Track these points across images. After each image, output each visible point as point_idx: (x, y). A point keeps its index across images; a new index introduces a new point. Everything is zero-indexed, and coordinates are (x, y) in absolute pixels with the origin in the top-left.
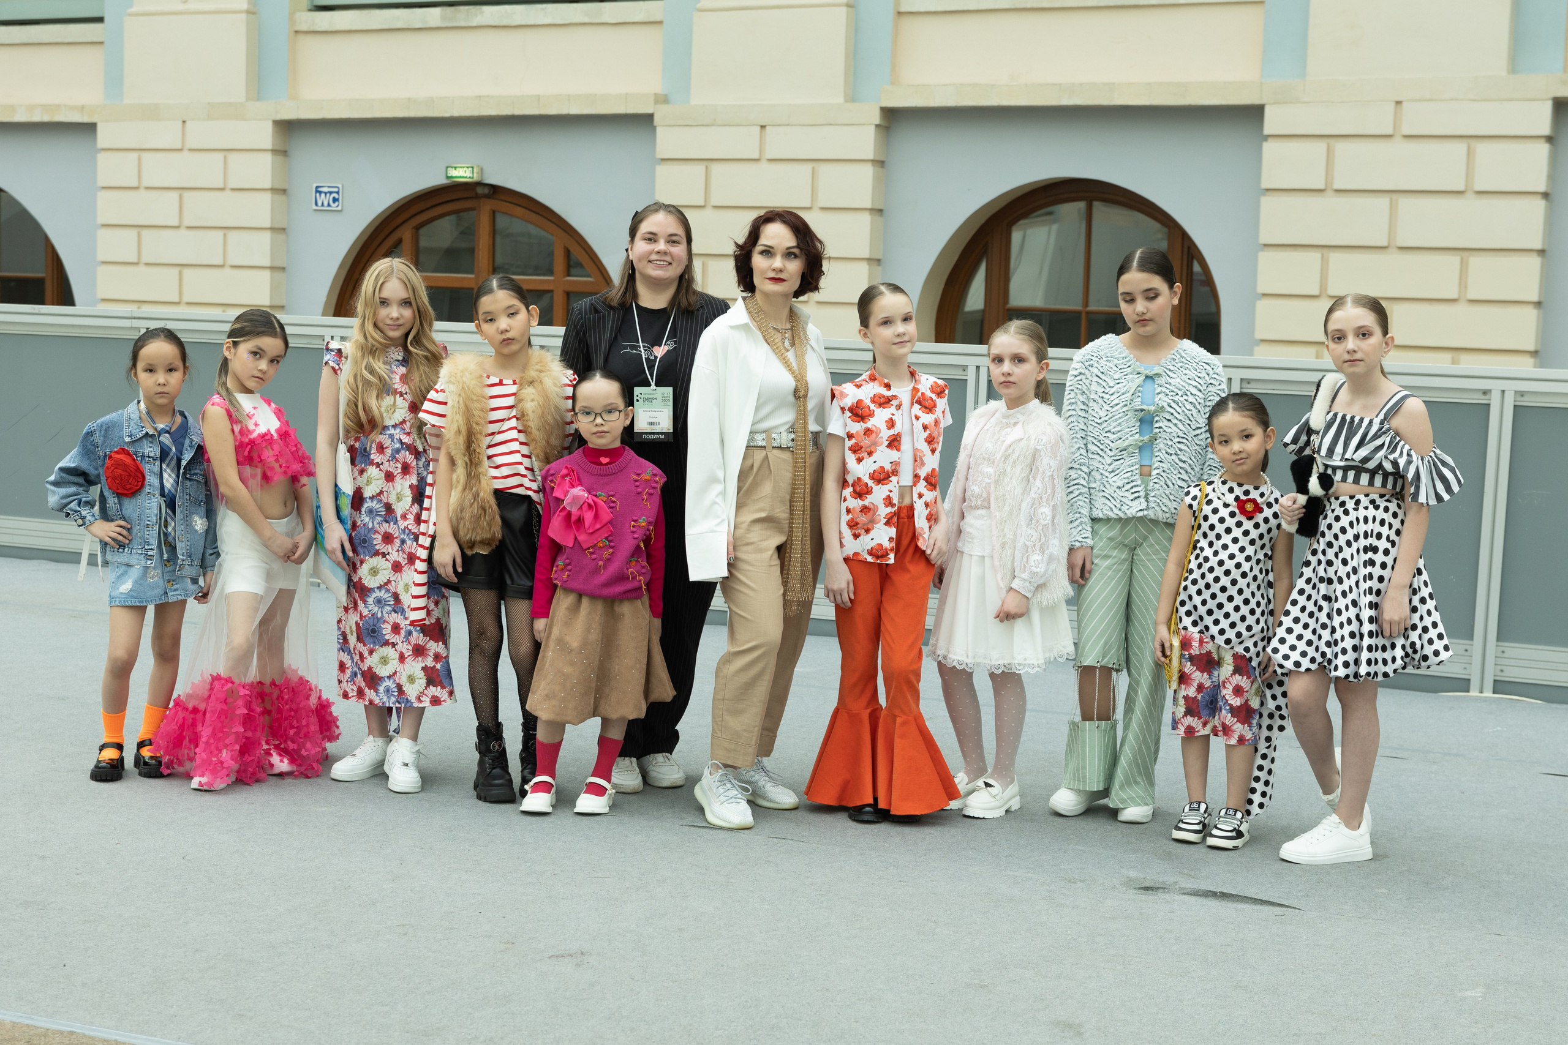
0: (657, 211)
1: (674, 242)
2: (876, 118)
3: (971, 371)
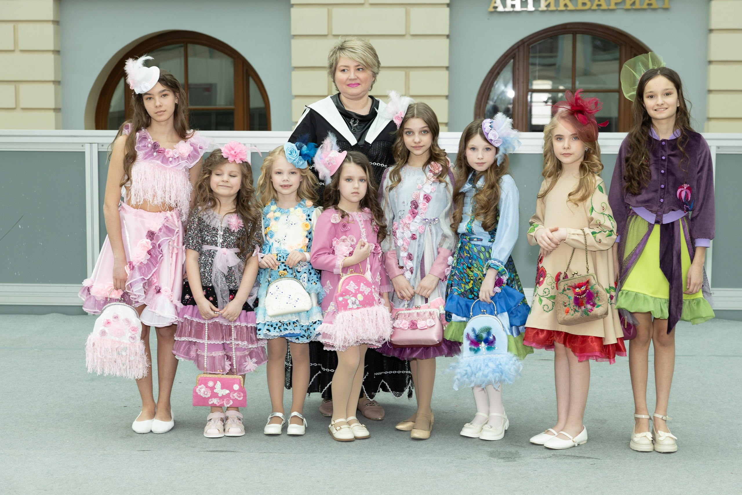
3: (88, 146)
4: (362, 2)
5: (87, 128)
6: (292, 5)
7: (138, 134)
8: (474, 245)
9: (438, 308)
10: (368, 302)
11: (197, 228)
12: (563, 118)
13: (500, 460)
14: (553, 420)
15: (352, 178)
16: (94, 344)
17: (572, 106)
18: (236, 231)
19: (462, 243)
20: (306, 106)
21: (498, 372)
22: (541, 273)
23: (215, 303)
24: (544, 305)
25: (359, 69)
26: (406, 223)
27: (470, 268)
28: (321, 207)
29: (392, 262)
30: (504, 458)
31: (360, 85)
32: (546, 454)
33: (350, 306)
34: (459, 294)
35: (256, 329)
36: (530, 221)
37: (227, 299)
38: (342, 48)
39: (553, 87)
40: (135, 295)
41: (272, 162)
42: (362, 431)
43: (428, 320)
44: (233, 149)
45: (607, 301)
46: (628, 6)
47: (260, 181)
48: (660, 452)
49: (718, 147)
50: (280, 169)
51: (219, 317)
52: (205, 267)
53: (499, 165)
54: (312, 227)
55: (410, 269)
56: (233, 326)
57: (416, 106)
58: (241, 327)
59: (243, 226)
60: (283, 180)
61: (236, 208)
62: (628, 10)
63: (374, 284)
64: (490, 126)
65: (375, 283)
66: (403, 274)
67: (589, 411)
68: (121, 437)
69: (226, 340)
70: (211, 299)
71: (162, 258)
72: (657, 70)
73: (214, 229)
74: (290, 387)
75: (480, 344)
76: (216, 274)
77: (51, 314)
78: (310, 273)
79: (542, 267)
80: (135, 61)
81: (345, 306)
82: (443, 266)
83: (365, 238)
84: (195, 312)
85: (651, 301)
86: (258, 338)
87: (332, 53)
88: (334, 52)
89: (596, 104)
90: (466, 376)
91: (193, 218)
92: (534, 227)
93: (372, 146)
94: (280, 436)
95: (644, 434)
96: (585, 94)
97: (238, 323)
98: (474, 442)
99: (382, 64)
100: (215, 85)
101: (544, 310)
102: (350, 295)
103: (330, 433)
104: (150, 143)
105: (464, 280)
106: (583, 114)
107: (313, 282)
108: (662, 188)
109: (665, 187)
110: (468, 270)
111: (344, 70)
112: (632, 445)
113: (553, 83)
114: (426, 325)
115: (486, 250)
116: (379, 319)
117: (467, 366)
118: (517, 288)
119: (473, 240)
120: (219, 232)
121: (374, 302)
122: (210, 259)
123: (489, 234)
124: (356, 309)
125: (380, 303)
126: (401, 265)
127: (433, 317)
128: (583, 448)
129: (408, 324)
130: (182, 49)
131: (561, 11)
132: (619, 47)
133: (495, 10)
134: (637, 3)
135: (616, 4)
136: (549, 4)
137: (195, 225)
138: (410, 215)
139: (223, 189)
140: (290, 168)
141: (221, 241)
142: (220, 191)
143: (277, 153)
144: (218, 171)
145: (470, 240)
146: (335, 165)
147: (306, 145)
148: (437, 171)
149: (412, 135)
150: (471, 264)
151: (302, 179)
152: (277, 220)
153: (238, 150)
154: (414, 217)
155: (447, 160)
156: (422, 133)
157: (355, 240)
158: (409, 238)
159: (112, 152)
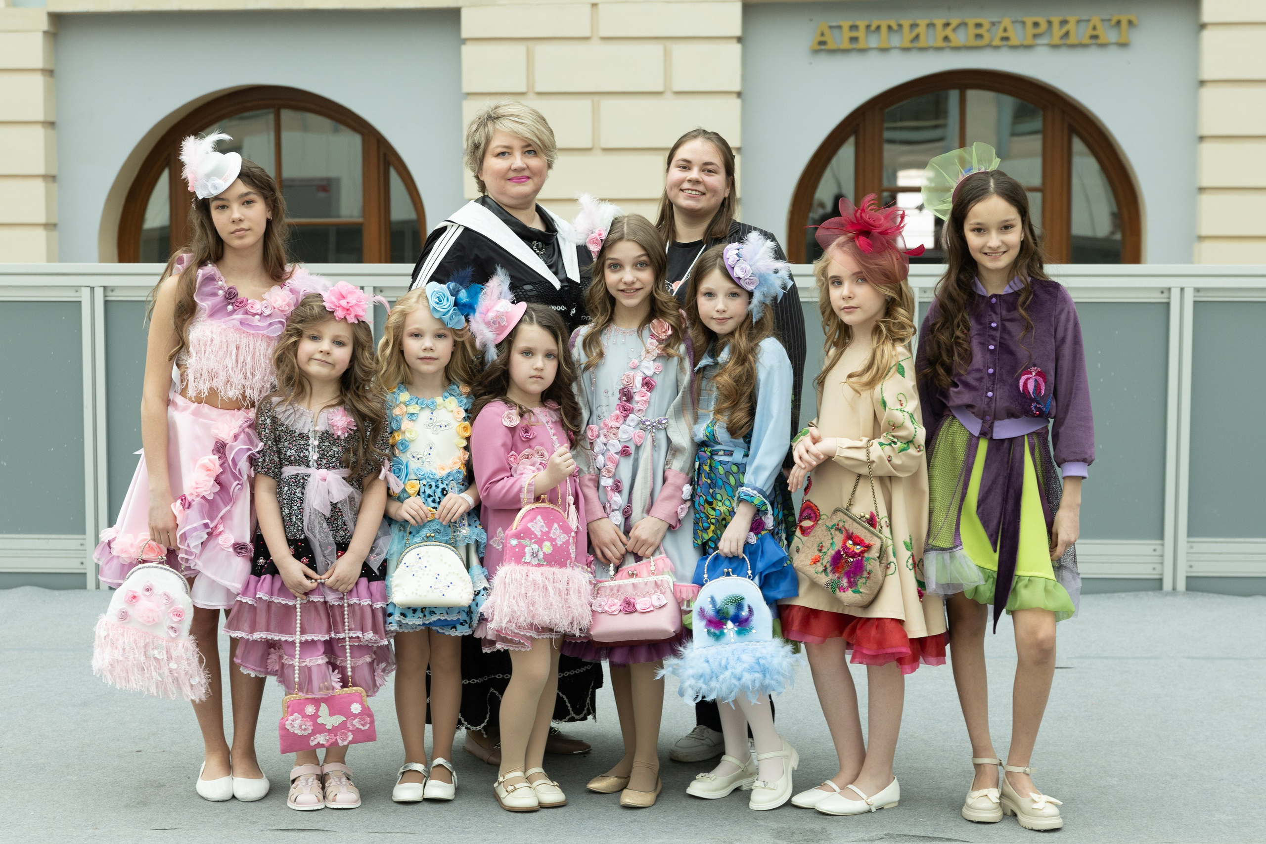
0: (695, 137)
1: (710, 171)
2: (44, 24)
3: (86, 292)
4: (587, 34)
5: (102, 260)
6: (465, 41)
7: (200, 271)
8: (720, 462)
11: (271, 436)
15: (533, 350)
18: (342, 438)
22: (805, 513)
23: (312, 565)
25: (529, 152)
26: (611, 427)
27: (710, 504)
29: (592, 493)
31: (530, 180)
33: (528, 557)
37: (332, 559)
38: (495, 117)
40: (191, 553)
41: (404, 315)
42: (552, 793)
43: (654, 597)
44: (344, 298)
46: (1056, 40)
47: (383, 351)
49: (1197, 290)
50: (418, 329)
52: (291, 506)
53: (755, 322)
56: (346, 605)
57: (626, 219)
58: (361, 609)
59: (355, 428)
60: (423, 347)
61: (342, 397)
62: (1055, 47)
64: (738, 255)
67: (959, 757)
68: (127, 806)
69: (334, 632)
70: (305, 560)
71: (237, 488)
73: (302, 436)
75: (725, 625)
76: (310, 516)
77: (23, 588)
79: (810, 500)
80: (200, 142)
81: (518, 556)
82: (675, 502)
84: (277, 585)
88: (480, 124)
95: (984, 791)
97: (355, 600)
100: (337, 180)
103: (497, 798)
104: (221, 288)
105: (700, 524)
108: (989, 375)
109: (995, 371)
110: (706, 506)
111: (503, 153)
112: (965, 811)
114: (652, 605)
115: (740, 471)
119: (717, 454)
120: (310, 442)
122: (297, 490)
123: (742, 443)
127: (663, 590)
128: (942, 823)
129: (618, 604)
130: (271, 117)
131: (939, 49)
132: (1041, 113)
133: (823, 47)
134: (1072, 34)
135: (1035, 36)
136: (917, 37)
137: (267, 431)
138: (618, 412)
139: (319, 365)
140: (435, 327)
141: (315, 457)
142: (314, 368)
143: (414, 300)
144: (314, 333)
145: (712, 454)
146: (504, 326)
147: (466, 288)
148: (663, 337)
149: (619, 271)
150: (712, 496)
151: (454, 346)
152: (414, 418)
153: (352, 300)
154: (626, 417)
155: (682, 315)
156: (636, 266)
157: (546, 454)
158: (616, 453)
159: (155, 302)
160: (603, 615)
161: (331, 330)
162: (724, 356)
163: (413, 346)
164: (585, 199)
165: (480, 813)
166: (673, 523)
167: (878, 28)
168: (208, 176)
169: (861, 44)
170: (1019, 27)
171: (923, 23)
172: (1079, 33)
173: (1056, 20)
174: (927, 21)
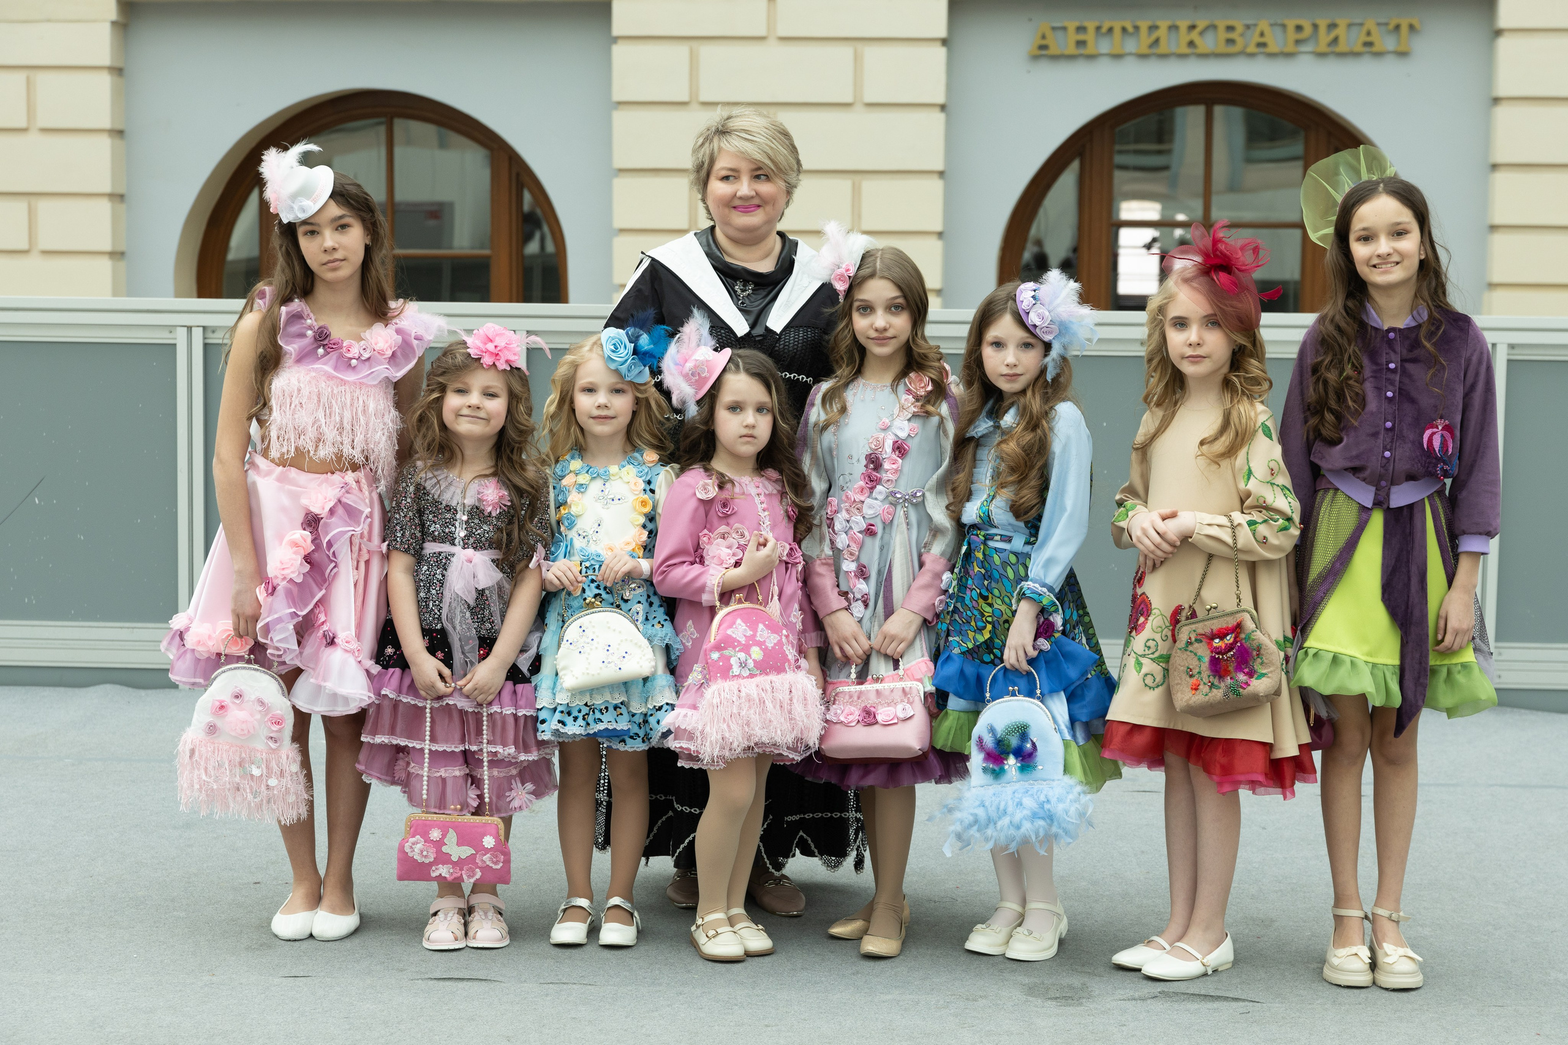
2: (112, 12)
3: (182, 333)
4: (763, 33)
5: (178, 294)
6: (616, 40)
7: (283, 309)
9: (920, 680)
10: (771, 664)
11: (413, 506)
12: (1186, 281)
13: (1049, 1002)
14: (1161, 919)
15: (742, 405)
16: (192, 752)
17: (1206, 255)
18: (494, 514)
19: (969, 544)
20: (642, 253)
21: (1043, 818)
22: (1140, 608)
23: (448, 661)
24: (1146, 675)
25: (758, 177)
26: (855, 501)
27: (985, 598)
28: (676, 466)
29: (825, 580)
30: (1056, 998)
31: (760, 210)
32: (1146, 991)
33: (736, 670)
34: (963, 653)
35: (535, 719)
36: (1118, 497)
37: (473, 656)
38: (722, 132)
39: (1162, 215)
40: (278, 649)
41: (576, 366)
42: (757, 939)
43: (900, 707)
44: (491, 341)
45: (1279, 666)
46: (1323, 47)
48: (1387, 989)
49: (1512, 346)
50: (591, 383)
51: (456, 694)
52: (428, 589)
53: (1049, 380)
54: (654, 508)
55: (863, 597)
56: (485, 714)
57: (880, 253)
58: (504, 718)
59: (509, 503)
60: (597, 404)
61: (496, 465)
62: (1321, 55)
63: (786, 626)
64: (1034, 297)
65: (789, 626)
66: (847, 609)
67: (1238, 900)
68: (248, 948)
69: (470, 743)
70: (440, 655)
71: (335, 570)
72: (1377, 183)
73: (448, 508)
74: (606, 843)
75: (1006, 759)
76: (450, 603)
77: (102, 687)
78: (651, 604)
79: (1144, 593)
80: (282, 154)
81: (725, 672)
82: (931, 593)
83: (768, 529)
84: (407, 682)
85: (1366, 671)
86: (540, 738)
87: (701, 141)
88: (706, 139)
89: (1256, 250)
90: (975, 828)
91: (404, 484)
92: (1127, 511)
93: (780, 338)
94: (584, 948)
95: (1354, 949)
96: (1233, 231)
97: (495, 708)
98: (993, 965)
99: (805, 165)
100: (451, 205)
101: (1146, 685)
102: (734, 648)
103: (694, 944)
104: (310, 328)
105: (973, 623)
106: (1230, 273)
107: (655, 622)
108: (1387, 430)
109: (1394, 425)
110: (981, 601)
111: (726, 178)
112: (1327, 972)
113: (1164, 209)
114: (896, 716)
115: (1020, 561)
116: (795, 701)
117: (979, 806)
118: (1084, 641)
119: (992, 539)
120: (458, 516)
121: (786, 664)
122: (438, 571)
123: (1026, 526)
124: (747, 677)
125: (798, 667)
126: (844, 588)
127: (911, 699)
128: (1224, 980)
129: (856, 714)
130: (382, 129)
131: (1182, 56)
132: (1302, 133)
133: (1044, 52)
134: (1342, 40)
135: (1298, 42)
136: (1157, 41)
137: (409, 500)
138: (862, 483)
139: (470, 422)
140: (612, 380)
141: (463, 534)
142: (464, 427)
143: (587, 348)
144: (460, 386)
145: (986, 539)
146: (705, 377)
147: (648, 332)
148: (922, 393)
149: (869, 314)
150: (987, 589)
151: (637, 404)
152: (582, 490)
153: (501, 342)
154: (872, 489)
155: (944, 368)
156: (890, 309)
157: (747, 534)
158: (860, 532)
159: (231, 345)
160: (838, 726)
161: (479, 380)
162: (1009, 419)
163: (584, 403)
164: (832, 228)
165: (672, 961)
166: (929, 617)
167: (1110, 30)
168: (294, 196)
169: (1090, 49)
170: (1278, 30)
171: (1163, 25)
172: (1350, 39)
173: (1323, 24)
174: (1169, 23)
